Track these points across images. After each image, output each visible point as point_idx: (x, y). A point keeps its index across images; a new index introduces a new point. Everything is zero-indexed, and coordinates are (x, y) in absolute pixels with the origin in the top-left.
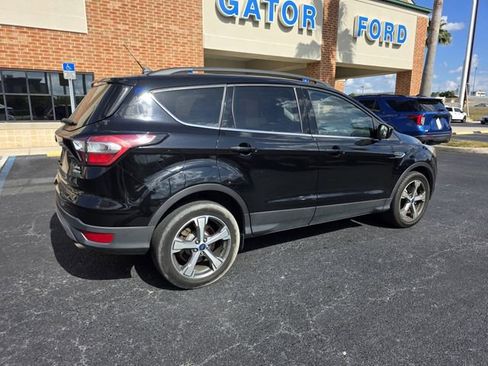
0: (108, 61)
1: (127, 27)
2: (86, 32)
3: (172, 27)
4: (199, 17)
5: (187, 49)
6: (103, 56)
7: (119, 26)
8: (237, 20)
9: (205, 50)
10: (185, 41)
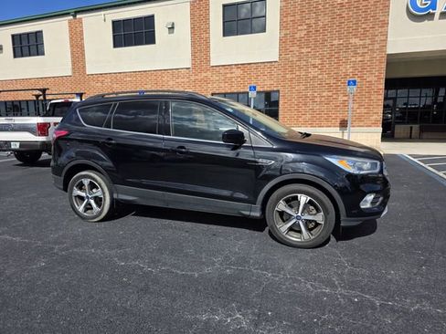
0: (291, 80)
1: (309, 50)
2: (277, 60)
3: (353, 41)
4: (385, 24)
5: (367, 57)
6: (287, 76)
7: (303, 50)
8: (437, 16)
9: (388, 55)
10: (366, 50)
